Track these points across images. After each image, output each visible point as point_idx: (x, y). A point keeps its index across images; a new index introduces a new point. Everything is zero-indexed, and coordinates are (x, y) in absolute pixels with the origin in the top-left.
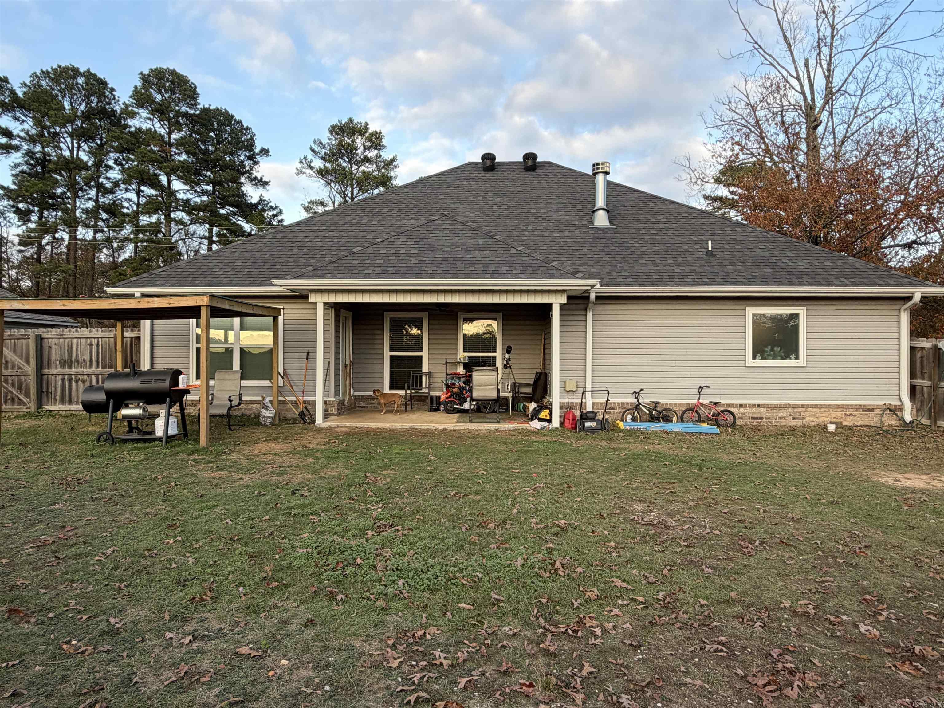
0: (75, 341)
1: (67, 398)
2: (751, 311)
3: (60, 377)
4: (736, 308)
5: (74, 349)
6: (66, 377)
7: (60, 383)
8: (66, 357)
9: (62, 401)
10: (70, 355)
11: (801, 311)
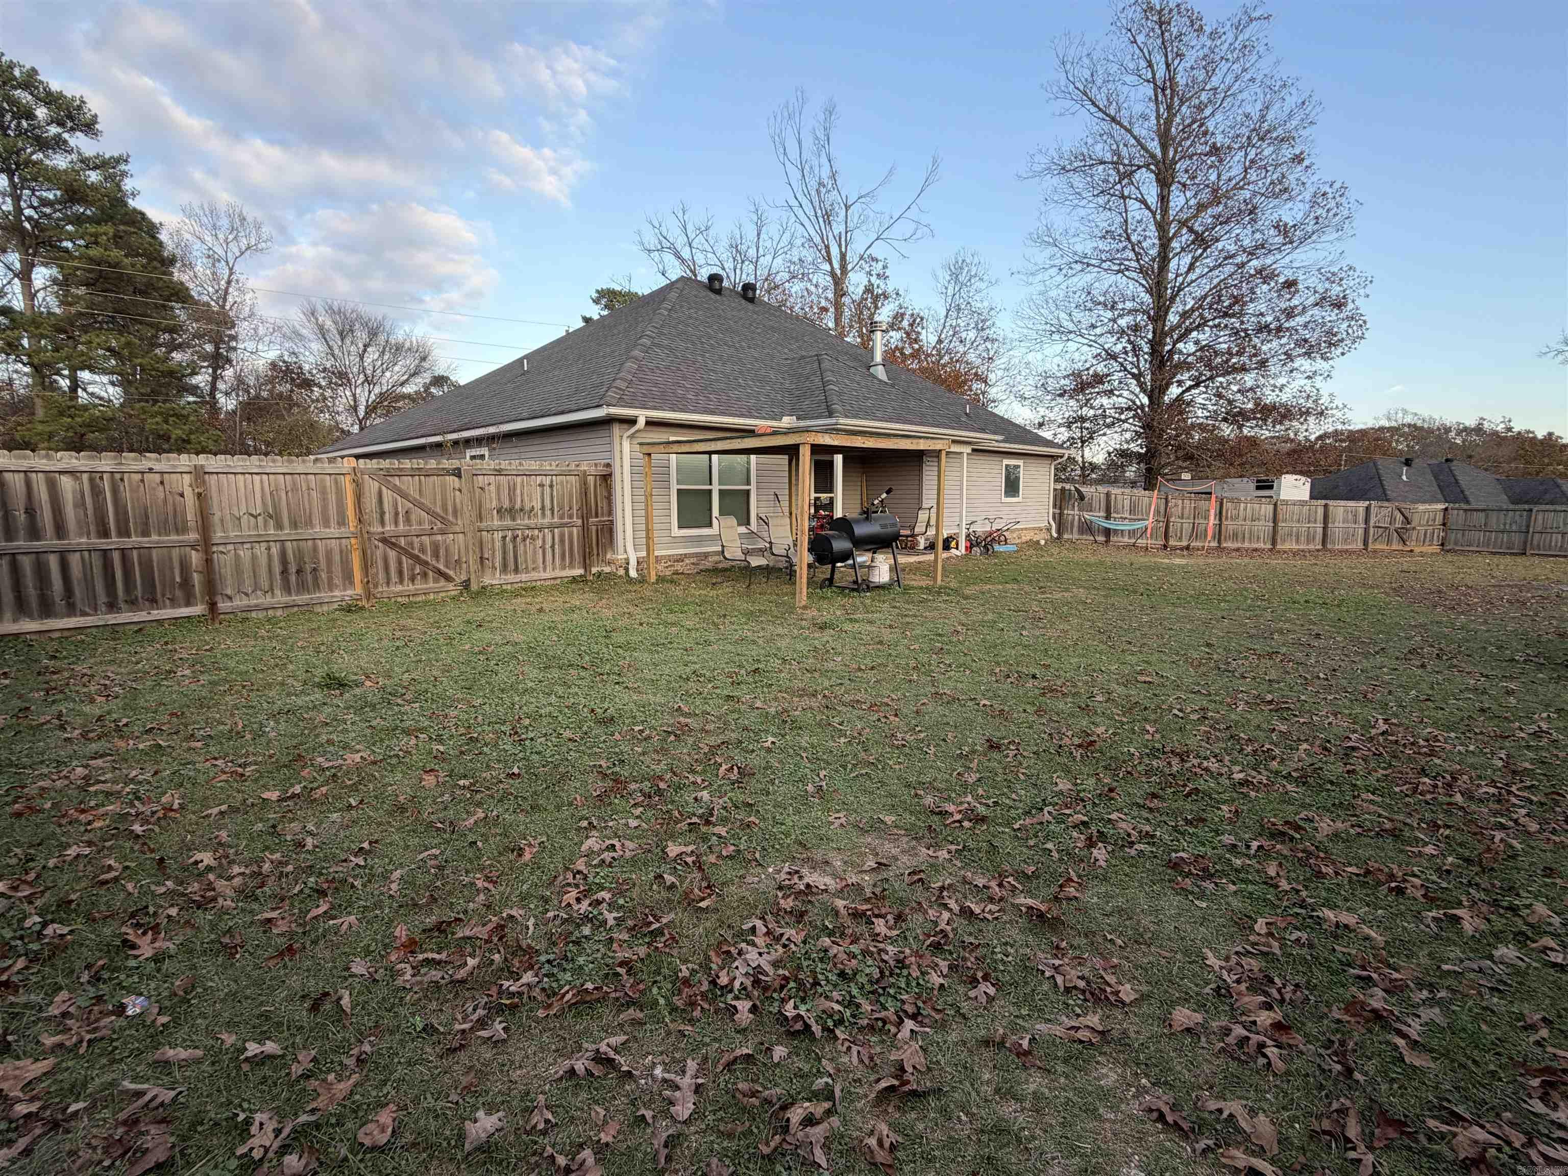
0: (519, 479)
1: (511, 565)
2: (1006, 462)
3: (501, 534)
4: (996, 458)
5: (518, 492)
6: (510, 534)
7: (498, 545)
8: (506, 505)
9: (505, 568)
10: (512, 499)
11: (1020, 462)
